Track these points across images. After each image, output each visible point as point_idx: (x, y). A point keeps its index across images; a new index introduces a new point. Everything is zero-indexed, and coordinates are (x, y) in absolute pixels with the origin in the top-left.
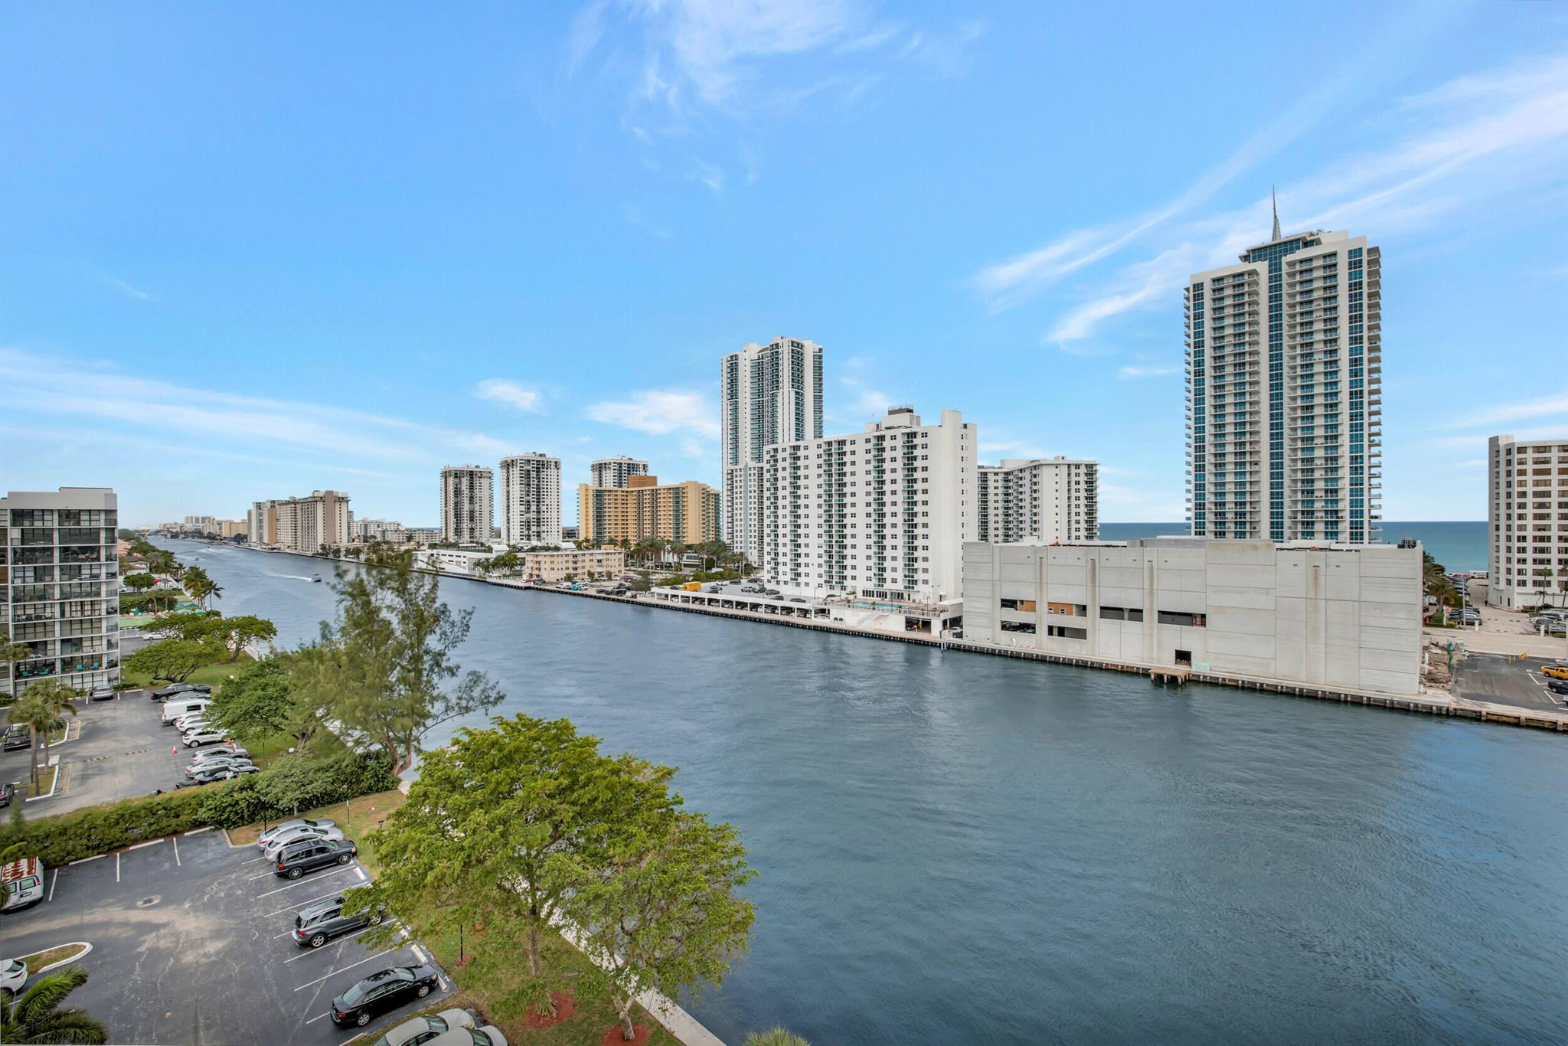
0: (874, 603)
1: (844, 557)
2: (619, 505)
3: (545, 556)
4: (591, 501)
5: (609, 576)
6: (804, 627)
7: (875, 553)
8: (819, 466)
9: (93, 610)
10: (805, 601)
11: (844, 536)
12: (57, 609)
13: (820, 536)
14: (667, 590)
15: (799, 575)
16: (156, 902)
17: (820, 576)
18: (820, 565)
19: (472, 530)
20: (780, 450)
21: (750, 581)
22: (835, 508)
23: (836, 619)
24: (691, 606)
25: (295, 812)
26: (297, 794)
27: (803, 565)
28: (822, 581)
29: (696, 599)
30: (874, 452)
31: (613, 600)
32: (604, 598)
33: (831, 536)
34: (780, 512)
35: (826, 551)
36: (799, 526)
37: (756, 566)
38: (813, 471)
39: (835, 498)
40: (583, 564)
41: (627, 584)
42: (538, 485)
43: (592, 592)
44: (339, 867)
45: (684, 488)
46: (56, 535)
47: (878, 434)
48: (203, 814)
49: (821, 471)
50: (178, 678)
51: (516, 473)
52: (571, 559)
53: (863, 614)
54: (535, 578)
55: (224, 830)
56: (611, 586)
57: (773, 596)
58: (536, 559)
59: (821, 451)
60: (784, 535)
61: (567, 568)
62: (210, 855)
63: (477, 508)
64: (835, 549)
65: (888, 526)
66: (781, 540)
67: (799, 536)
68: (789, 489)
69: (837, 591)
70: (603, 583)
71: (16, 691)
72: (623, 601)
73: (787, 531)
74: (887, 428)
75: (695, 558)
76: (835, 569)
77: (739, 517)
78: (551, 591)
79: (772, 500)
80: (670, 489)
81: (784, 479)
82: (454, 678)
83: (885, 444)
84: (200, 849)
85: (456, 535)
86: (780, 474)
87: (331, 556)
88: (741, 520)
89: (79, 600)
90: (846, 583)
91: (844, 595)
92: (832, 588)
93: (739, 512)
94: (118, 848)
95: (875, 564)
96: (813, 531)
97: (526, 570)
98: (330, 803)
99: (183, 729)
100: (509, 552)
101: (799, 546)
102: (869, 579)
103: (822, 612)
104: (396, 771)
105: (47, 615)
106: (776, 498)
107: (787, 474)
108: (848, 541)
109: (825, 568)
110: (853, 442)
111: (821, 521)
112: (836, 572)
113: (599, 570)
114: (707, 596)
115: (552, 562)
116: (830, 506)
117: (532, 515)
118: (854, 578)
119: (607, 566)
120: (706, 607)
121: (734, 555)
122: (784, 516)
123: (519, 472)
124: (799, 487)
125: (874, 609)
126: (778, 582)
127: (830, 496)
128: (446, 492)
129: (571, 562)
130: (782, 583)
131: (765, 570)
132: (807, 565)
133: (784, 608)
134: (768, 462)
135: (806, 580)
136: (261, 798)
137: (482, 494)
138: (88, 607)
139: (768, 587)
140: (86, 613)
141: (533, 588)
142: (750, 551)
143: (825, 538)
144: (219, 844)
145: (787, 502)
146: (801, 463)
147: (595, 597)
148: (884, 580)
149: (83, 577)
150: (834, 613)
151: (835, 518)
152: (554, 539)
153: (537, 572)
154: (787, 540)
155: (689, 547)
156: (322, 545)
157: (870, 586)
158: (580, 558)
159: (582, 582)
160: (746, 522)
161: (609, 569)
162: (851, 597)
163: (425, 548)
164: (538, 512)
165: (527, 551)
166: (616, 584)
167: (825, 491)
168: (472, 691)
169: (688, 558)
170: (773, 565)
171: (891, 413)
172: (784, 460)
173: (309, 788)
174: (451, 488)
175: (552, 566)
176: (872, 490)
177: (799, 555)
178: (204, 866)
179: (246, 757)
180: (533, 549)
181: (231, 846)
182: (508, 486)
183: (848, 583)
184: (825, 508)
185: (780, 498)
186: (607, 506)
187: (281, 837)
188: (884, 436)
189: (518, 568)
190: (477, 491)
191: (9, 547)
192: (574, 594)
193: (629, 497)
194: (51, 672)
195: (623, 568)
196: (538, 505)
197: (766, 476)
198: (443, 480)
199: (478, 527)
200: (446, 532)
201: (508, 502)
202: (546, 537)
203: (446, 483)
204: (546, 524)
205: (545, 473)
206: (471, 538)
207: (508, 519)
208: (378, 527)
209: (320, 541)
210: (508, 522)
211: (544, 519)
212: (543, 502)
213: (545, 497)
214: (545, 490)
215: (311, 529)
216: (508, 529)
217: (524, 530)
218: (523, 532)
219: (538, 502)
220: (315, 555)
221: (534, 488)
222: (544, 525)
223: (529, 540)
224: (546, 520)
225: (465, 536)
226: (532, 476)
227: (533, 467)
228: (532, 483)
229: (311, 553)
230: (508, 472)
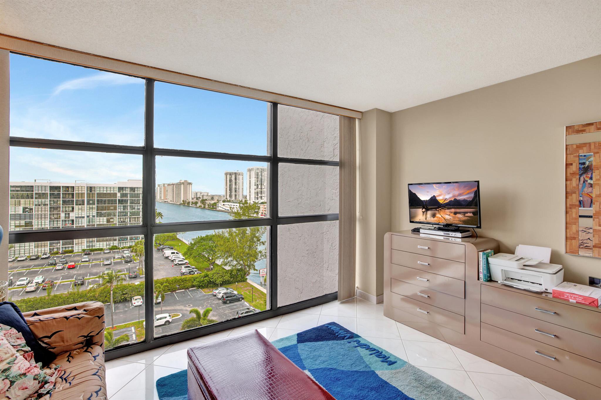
9: (138, 220)
12: (129, 219)
16: (192, 306)
19: (236, 195)
25: (219, 285)
26: (221, 279)
42: (261, 178)
44: (239, 302)
46: (129, 195)
48: (195, 283)
50: (162, 244)
51: (253, 174)
54: (264, 214)
55: (200, 289)
58: (264, 207)
62: (200, 296)
63: (238, 187)
71: (118, 245)
82: (264, 245)
84: (196, 294)
85: (230, 197)
89: (134, 217)
94: (174, 291)
97: (260, 211)
98: (228, 284)
99: (172, 259)
100: (254, 204)
104: (246, 275)
105: (126, 221)
117: (259, 190)
123: (254, 173)
128: (226, 181)
136: (211, 280)
137: (240, 181)
138: (136, 219)
140: (136, 221)
144: (200, 293)
149: (136, 209)
153: (265, 212)
156: (183, 200)
163: (222, 202)
164: (261, 189)
165: (260, 204)
173: (225, 277)
174: (228, 179)
178: (199, 298)
179: (195, 269)
181: (205, 293)
182: (250, 178)
187: (221, 292)
190: (237, 180)
191: (117, 199)
194: (127, 240)
196: (261, 186)
198: (225, 176)
199: (238, 194)
200: (226, 196)
201: (250, 185)
202: (264, 198)
203: (226, 177)
204: (264, 193)
205: (264, 173)
206: (235, 198)
207: (250, 191)
208: (201, 194)
209: (182, 199)
210: (250, 193)
211: (263, 191)
212: (263, 185)
213: (264, 183)
214: (264, 180)
215: (179, 194)
216: (250, 195)
217: (256, 196)
218: (255, 196)
219: (261, 185)
220: (181, 204)
221: (260, 179)
222: (263, 194)
223: (258, 199)
224: (264, 192)
225: (233, 198)
226: (259, 174)
227: (260, 171)
228: (259, 177)
229: (179, 203)
230: (250, 173)
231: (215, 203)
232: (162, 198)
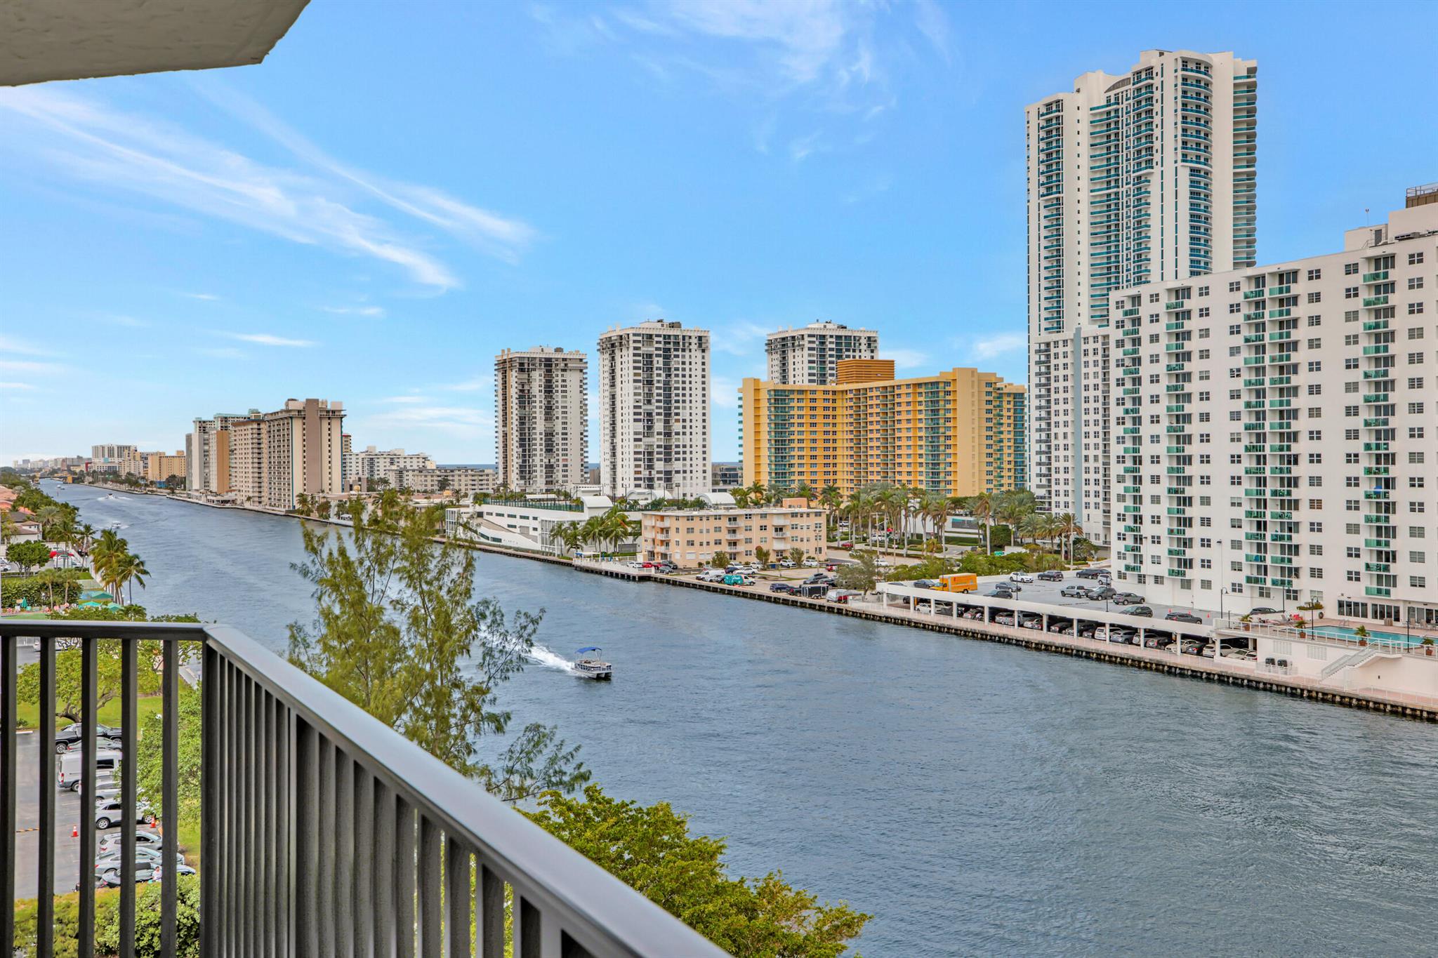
0: (1362, 631)
1: (1293, 527)
2: (819, 420)
3: (677, 518)
4: (764, 412)
5: (798, 559)
6: (1195, 675)
7: (1368, 519)
8: (1235, 330)
10: (1199, 621)
11: (1293, 482)
13: (1236, 481)
14: (908, 589)
15: (1188, 563)
17: (1237, 567)
18: (1236, 545)
19: (550, 468)
20: (1145, 300)
21: (1080, 575)
22: (1271, 421)
23: (1270, 661)
24: (954, 622)
27: (1197, 543)
28: (1240, 578)
29: (966, 608)
30: (1365, 295)
31: (803, 605)
32: (785, 602)
33: (1261, 482)
34: (1146, 430)
35: (1249, 514)
36: (1188, 460)
37: (1100, 543)
38: (1220, 342)
39: (1271, 398)
40: (748, 535)
41: (831, 576)
42: (667, 383)
43: (763, 588)
45: (948, 384)
47: (1378, 252)
49: (1238, 340)
51: (626, 360)
52: (725, 524)
53: (1335, 653)
54: (658, 560)
56: (799, 577)
57: (1129, 607)
58: (660, 524)
59: (1238, 297)
60: (1155, 479)
61: (718, 542)
63: (558, 428)
64: (1272, 508)
65: (1402, 459)
66: (1147, 489)
67: (1188, 480)
68: (1165, 381)
69: (1276, 601)
70: (785, 573)
72: (821, 608)
73: (1162, 469)
74: (1401, 238)
75: (970, 525)
76: (1273, 553)
77: (1061, 442)
78: (688, 585)
79: (1129, 405)
80: (920, 385)
81: (1155, 359)
83: (1393, 275)
85: (523, 478)
86: (1146, 350)
87: (315, 515)
88: (1066, 448)
90: (1296, 584)
91: (1291, 608)
92: (1263, 593)
93: (1061, 430)
95: (1367, 543)
96: (1221, 469)
97: (644, 546)
100: (613, 511)
101: (1188, 501)
102: (1353, 576)
103: (1238, 644)
106: (1137, 401)
107: (1160, 348)
108: (1303, 493)
109: (1248, 549)
110: (1315, 275)
111: (1239, 449)
112: (1274, 560)
113: (779, 546)
114: (988, 602)
115: (690, 530)
116: (1260, 416)
117: (657, 440)
118: (1316, 573)
119: (794, 539)
120: (986, 626)
121: (1050, 520)
122: (1155, 439)
123: (631, 358)
124: (1187, 377)
125: (1363, 643)
126: (1141, 579)
127: (1260, 394)
128: (505, 399)
129: (724, 531)
130: (1150, 581)
131: (1114, 554)
132: (1206, 543)
133: (1151, 633)
134: (1120, 324)
135: (1206, 574)
137: (567, 401)
139: (1120, 586)
141: (656, 580)
142: (1085, 512)
143: (1249, 484)
145: (1160, 409)
146: (1193, 324)
147: (769, 599)
148: (1393, 580)
150: (1267, 647)
151: (1271, 442)
152: (696, 485)
153: (660, 549)
154: (1161, 489)
155: (958, 503)
157: (1357, 592)
158: (742, 523)
159: (745, 569)
160: (1078, 452)
161: (797, 545)
162: (1307, 616)
163: (468, 501)
164: (668, 435)
165: (646, 508)
166: (809, 574)
167: (1249, 383)
168: (530, 760)
169: (955, 524)
170: (1130, 542)
171: (1413, 201)
172: (1155, 318)
174: (513, 392)
175: (691, 537)
176: (1361, 378)
177: (1188, 522)
180: (657, 505)
182: (613, 385)
183: (1304, 584)
184: (1247, 419)
185: (1146, 400)
186: (796, 420)
188: (1393, 257)
189: (629, 540)
190: (558, 396)
192: (730, 592)
193: (839, 404)
195: (823, 543)
196: (667, 422)
197: (1116, 354)
198: (500, 376)
199: (561, 463)
200: (505, 473)
201: (614, 416)
202: (681, 482)
203: (505, 383)
204: (681, 456)
205: (680, 360)
206: (547, 483)
207: (614, 448)
208: (392, 463)
209: (298, 488)
210: (614, 455)
211: (678, 446)
212: (677, 414)
213: (680, 405)
214: (680, 392)
215: (282, 466)
216: (614, 468)
217: (641, 469)
218: (639, 472)
219: (668, 415)
220: (289, 515)
221: (658, 388)
222: (677, 459)
223: (651, 487)
224: (681, 449)
225: (538, 479)
226: (656, 365)
227: (657, 349)
228: (656, 378)
229: (282, 510)
230: (613, 359)
231: (442, 507)
232: (214, 486)
